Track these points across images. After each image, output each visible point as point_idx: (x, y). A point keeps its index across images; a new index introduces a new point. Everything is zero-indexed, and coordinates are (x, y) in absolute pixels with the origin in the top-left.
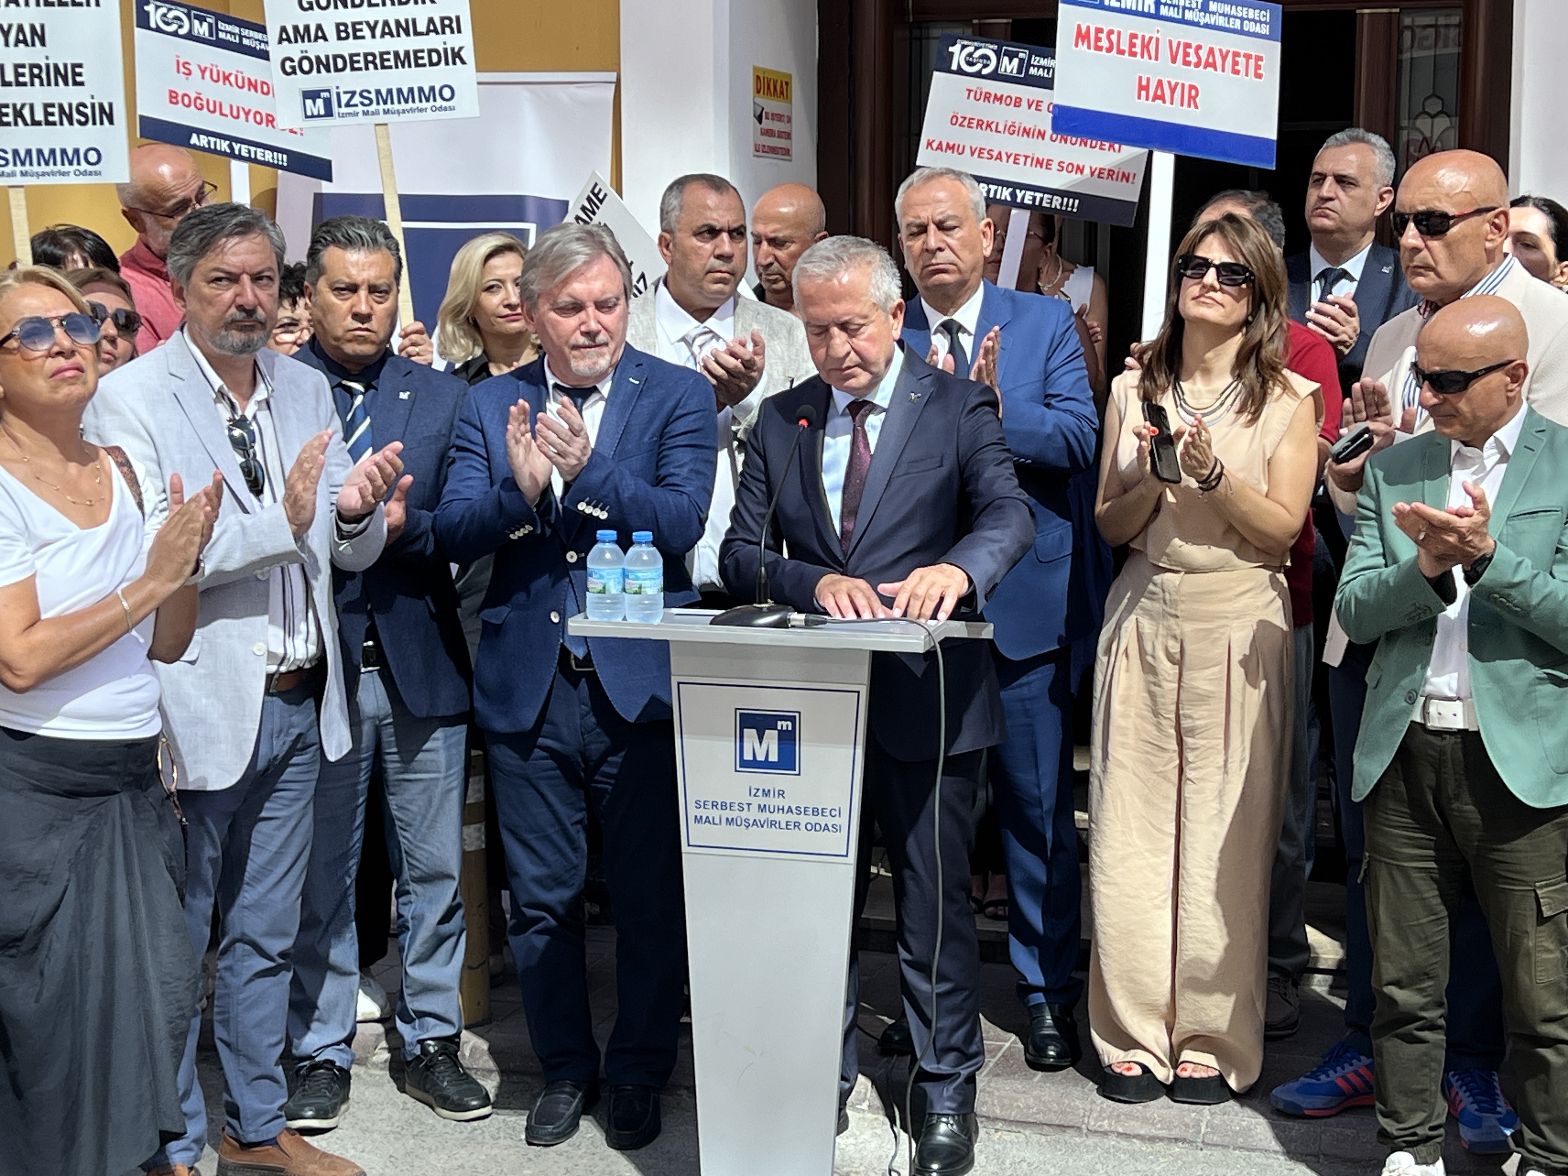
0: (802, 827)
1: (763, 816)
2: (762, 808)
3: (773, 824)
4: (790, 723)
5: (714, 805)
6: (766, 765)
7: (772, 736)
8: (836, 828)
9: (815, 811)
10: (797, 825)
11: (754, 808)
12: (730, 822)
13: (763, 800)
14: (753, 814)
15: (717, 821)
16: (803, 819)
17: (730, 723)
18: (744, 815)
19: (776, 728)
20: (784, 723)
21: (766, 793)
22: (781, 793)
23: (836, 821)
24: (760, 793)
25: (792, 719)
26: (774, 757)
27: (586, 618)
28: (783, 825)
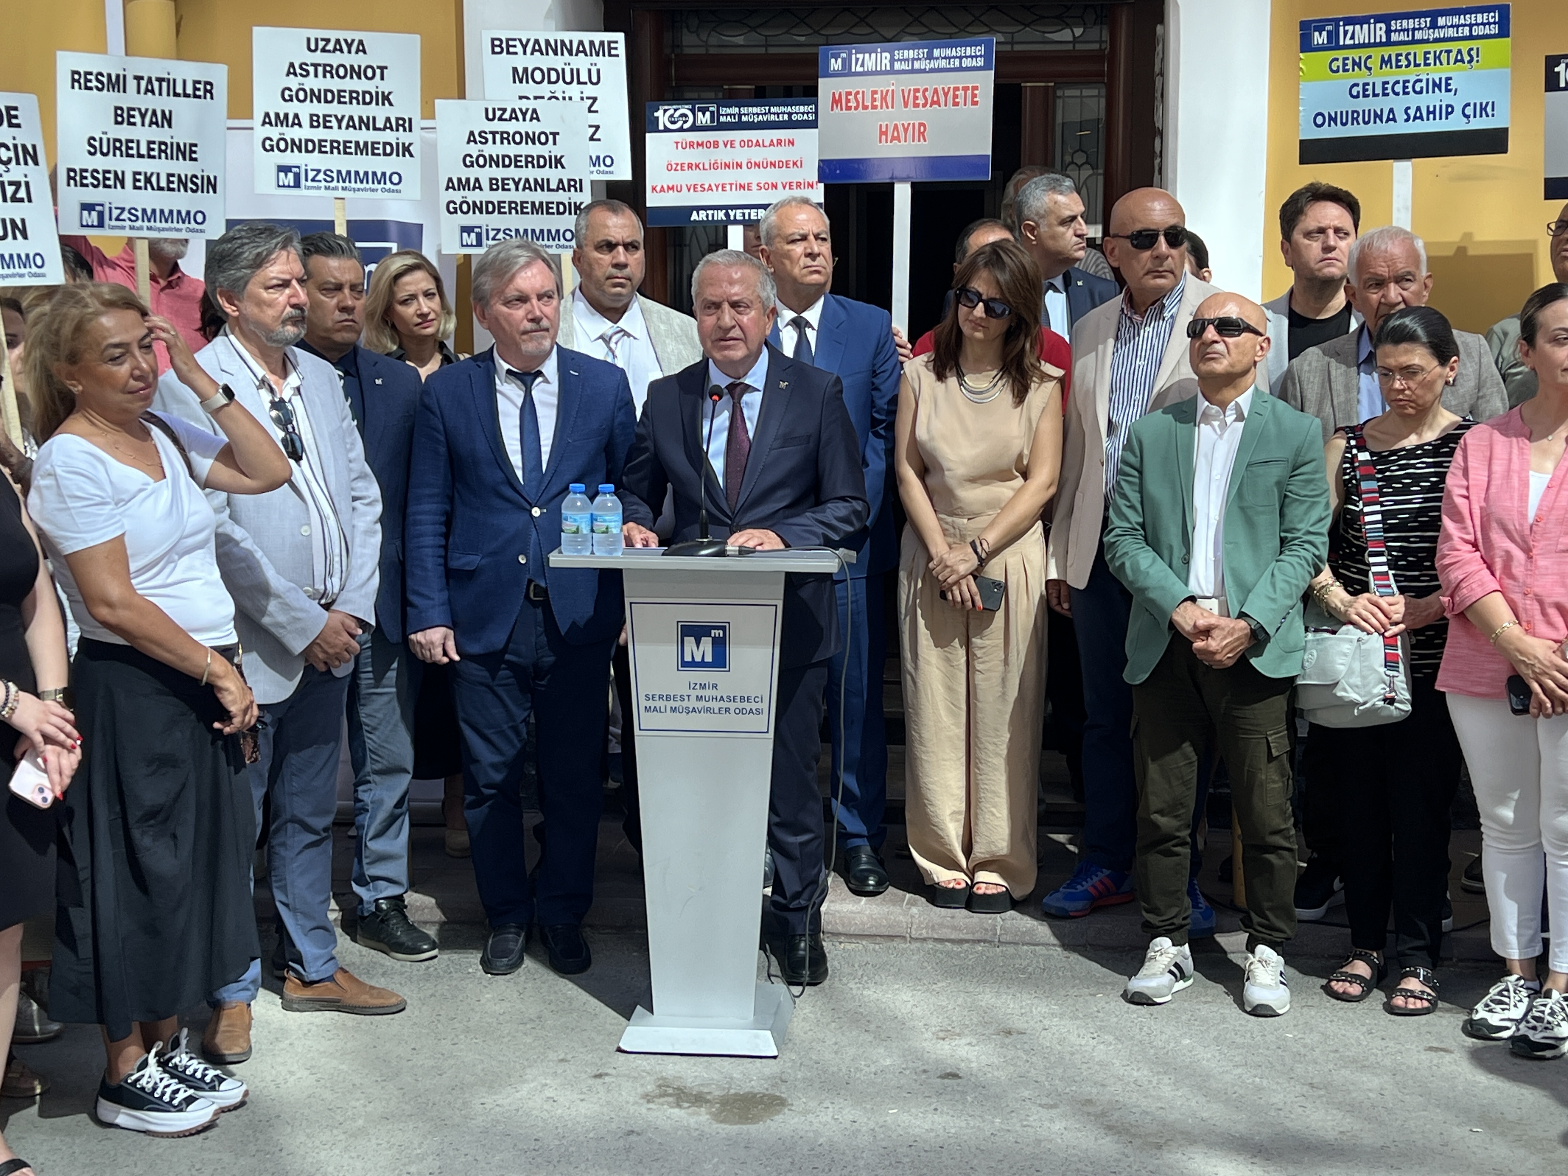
0: (732, 711)
1: (700, 705)
2: (699, 698)
3: (708, 710)
4: (721, 632)
5: (661, 697)
6: (703, 664)
7: (707, 644)
8: (759, 712)
9: (742, 699)
10: (727, 710)
11: (693, 698)
12: (674, 710)
13: (700, 693)
14: (693, 703)
15: (663, 710)
16: (732, 706)
17: (674, 633)
18: (685, 704)
19: (710, 636)
20: (717, 632)
21: (703, 687)
22: (715, 686)
23: (759, 706)
24: (698, 687)
25: (723, 628)
26: (709, 658)
27: (560, 552)
28: (716, 711)
